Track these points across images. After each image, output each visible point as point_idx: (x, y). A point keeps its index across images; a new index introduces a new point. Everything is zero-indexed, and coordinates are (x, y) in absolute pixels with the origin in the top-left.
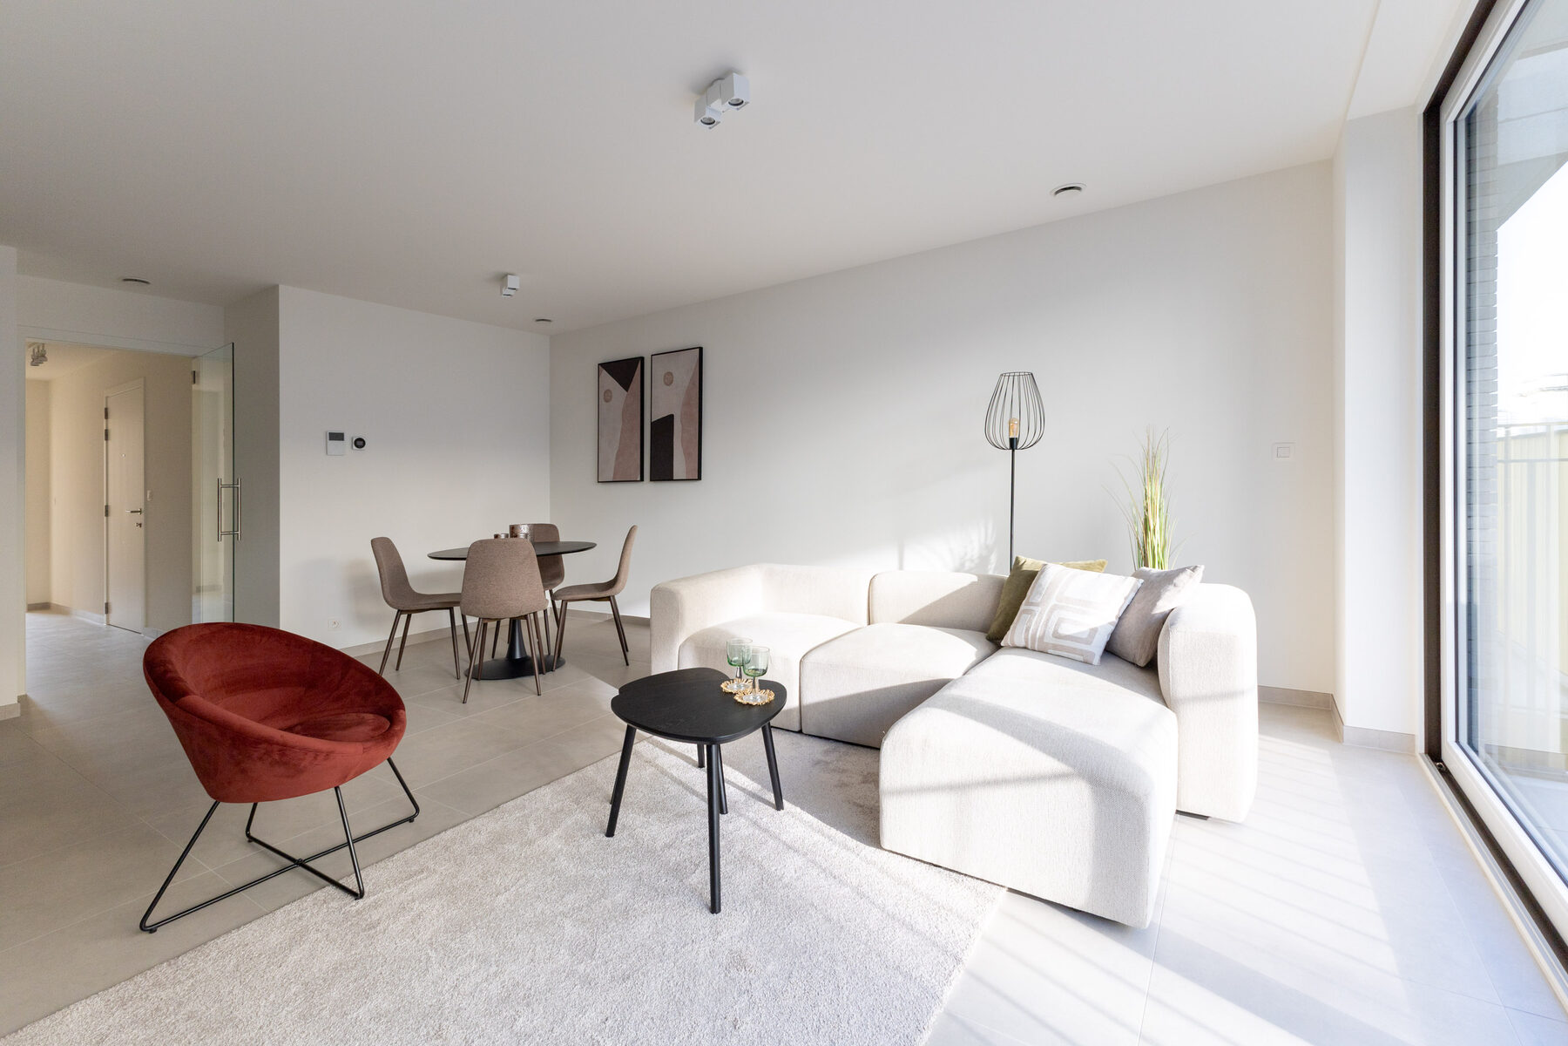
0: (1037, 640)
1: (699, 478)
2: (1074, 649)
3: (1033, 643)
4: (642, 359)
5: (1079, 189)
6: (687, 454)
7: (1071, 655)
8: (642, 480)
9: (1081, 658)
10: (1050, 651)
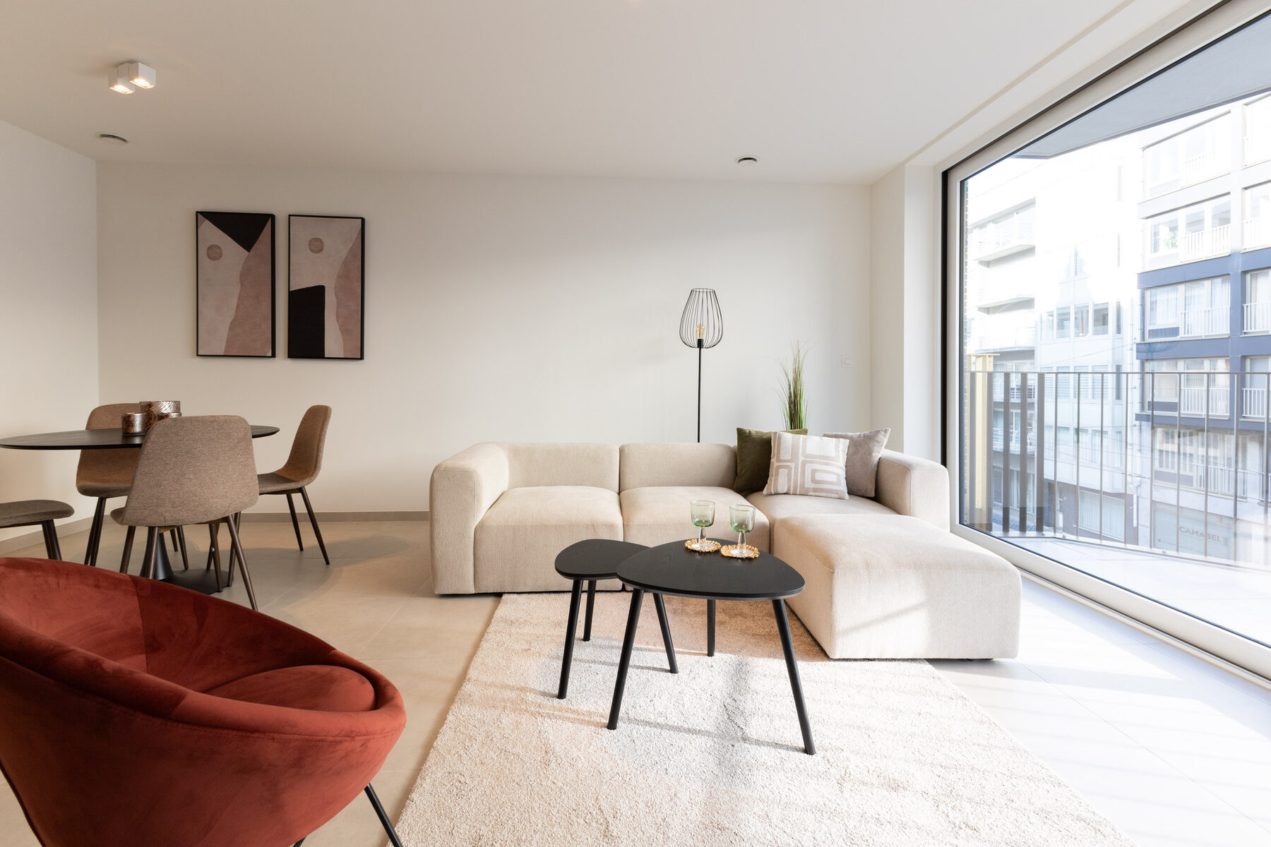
0: (799, 487)
1: (362, 358)
2: (831, 490)
3: (795, 489)
4: (272, 217)
5: (755, 160)
6: (345, 331)
7: (829, 495)
8: (274, 355)
9: (837, 496)
10: (810, 494)
